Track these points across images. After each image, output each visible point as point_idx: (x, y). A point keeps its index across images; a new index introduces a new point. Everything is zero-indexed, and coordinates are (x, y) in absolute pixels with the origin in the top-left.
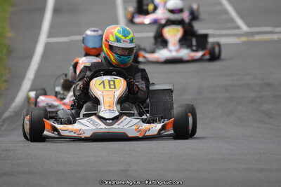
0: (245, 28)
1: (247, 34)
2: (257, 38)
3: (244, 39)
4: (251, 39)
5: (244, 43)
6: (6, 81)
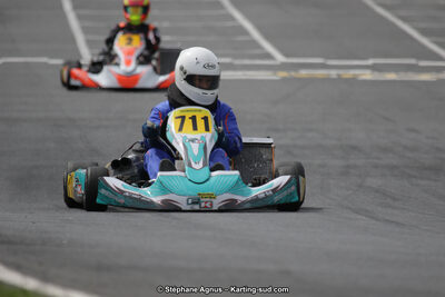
0: (280, 58)
2: (304, 73)
3: (282, 74)
4: (293, 74)
5: (284, 80)
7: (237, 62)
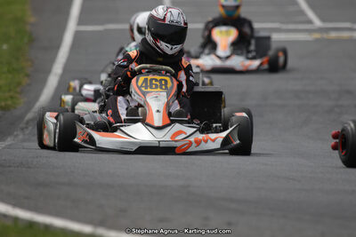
0: (318, 23)
1: (320, 30)
2: (333, 35)
3: (317, 36)
4: (325, 36)
5: (317, 40)
6: (28, 76)
7: (284, 27)
